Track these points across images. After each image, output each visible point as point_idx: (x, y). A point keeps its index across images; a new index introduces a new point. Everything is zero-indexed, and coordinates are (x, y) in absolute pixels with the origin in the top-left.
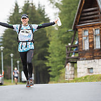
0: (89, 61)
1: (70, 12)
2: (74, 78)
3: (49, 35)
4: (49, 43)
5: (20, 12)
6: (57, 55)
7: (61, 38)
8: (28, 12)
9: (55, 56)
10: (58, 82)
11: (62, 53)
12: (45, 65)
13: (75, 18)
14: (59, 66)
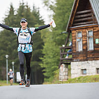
0: (82, 62)
1: (64, 15)
2: (67, 79)
3: (43, 36)
4: (44, 45)
5: (15, 14)
6: (52, 56)
7: (55, 39)
8: (23, 14)
9: (49, 57)
10: (52, 82)
11: (56, 54)
12: (40, 66)
13: (69, 20)
14: (53, 67)
